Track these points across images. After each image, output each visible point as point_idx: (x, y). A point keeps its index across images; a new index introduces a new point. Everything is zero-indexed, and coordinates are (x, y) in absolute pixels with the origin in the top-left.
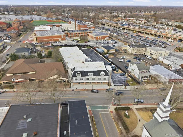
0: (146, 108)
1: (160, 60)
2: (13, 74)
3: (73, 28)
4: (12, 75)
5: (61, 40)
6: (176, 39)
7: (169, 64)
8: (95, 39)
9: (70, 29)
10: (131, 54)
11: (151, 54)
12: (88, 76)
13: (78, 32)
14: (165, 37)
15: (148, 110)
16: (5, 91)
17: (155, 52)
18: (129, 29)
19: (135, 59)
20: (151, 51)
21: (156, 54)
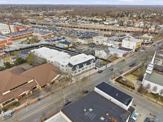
0: (127, 73)
1: (105, 44)
2: (11, 90)
3: (7, 31)
4: (9, 91)
5: (7, 45)
6: (99, 29)
7: (112, 46)
8: (43, 38)
9: (4, 32)
10: (85, 44)
11: (97, 42)
12: (83, 67)
13: (21, 34)
14: (91, 28)
15: (129, 74)
16: (15, 110)
17: (100, 40)
18: (62, 25)
19: (91, 47)
20: (96, 40)
21: (101, 41)
